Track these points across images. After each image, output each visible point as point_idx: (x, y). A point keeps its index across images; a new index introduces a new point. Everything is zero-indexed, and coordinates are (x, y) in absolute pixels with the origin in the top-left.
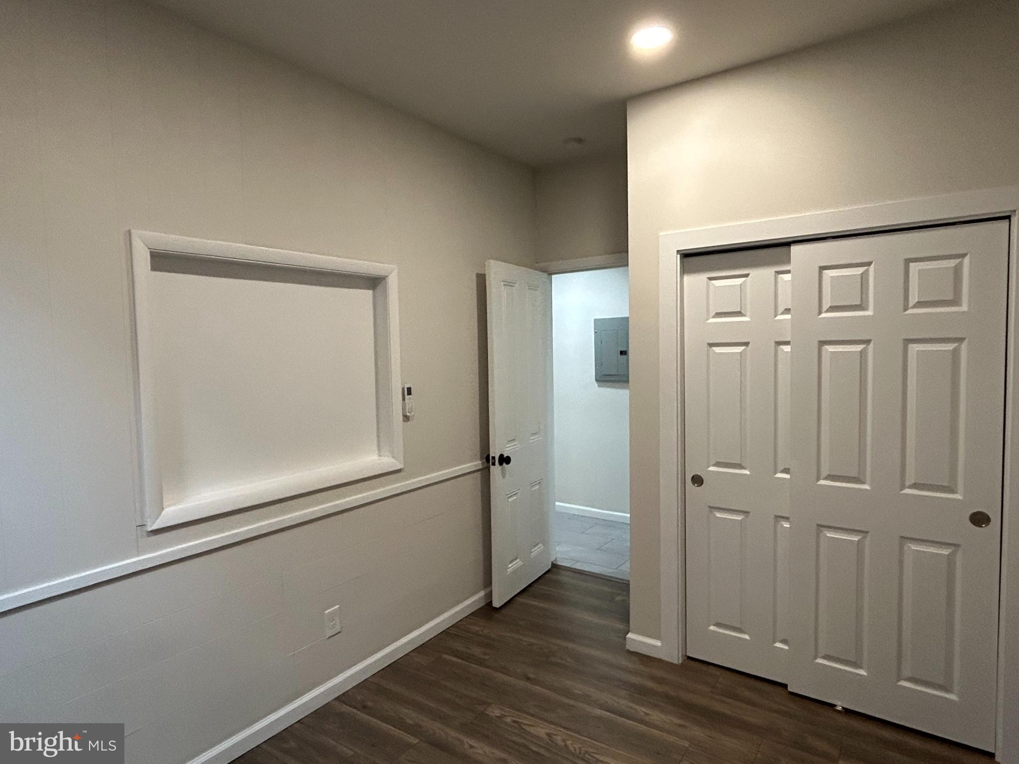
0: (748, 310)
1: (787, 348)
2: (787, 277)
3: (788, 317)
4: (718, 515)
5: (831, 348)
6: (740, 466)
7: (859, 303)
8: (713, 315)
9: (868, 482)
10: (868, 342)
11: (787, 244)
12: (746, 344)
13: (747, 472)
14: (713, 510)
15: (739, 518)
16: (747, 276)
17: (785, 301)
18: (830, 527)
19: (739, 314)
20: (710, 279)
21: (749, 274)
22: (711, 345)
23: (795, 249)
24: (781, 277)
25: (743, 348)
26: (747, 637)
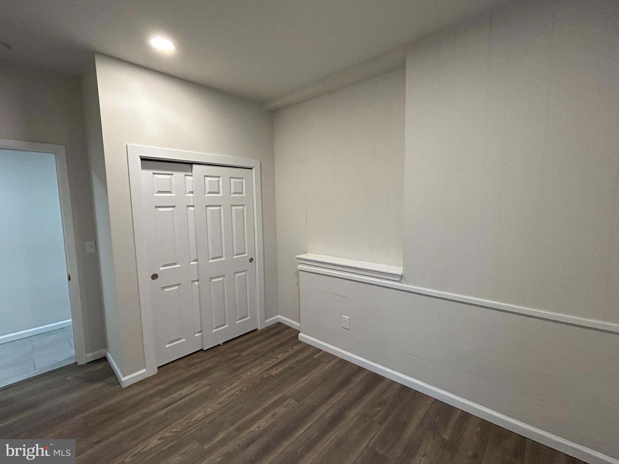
0: (173, 191)
1: (192, 209)
2: (189, 178)
3: (191, 195)
4: (167, 290)
5: (210, 208)
6: (175, 264)
7: (217, 191)
8: (156, 192)
9: (224, 257)
10: (221, 206)
11: (191, 164)
12: (174, 207)
13: (178, 266)
14: (163, 289)
15: (176, 288)
16: (172, 175)
17: (189, 188)
18: (213, 278)
19: (169, 192)
20: (154, 174)
21: (173, 174)
22: (156, 207)
23: (194, 166)
24: (187, 178)
25: (172, 208)
26: (184, 340)
